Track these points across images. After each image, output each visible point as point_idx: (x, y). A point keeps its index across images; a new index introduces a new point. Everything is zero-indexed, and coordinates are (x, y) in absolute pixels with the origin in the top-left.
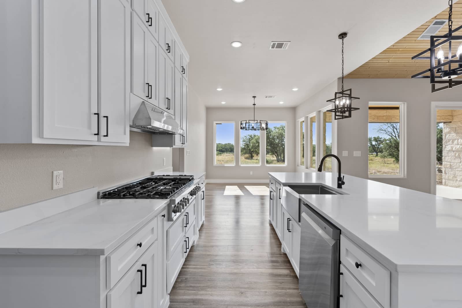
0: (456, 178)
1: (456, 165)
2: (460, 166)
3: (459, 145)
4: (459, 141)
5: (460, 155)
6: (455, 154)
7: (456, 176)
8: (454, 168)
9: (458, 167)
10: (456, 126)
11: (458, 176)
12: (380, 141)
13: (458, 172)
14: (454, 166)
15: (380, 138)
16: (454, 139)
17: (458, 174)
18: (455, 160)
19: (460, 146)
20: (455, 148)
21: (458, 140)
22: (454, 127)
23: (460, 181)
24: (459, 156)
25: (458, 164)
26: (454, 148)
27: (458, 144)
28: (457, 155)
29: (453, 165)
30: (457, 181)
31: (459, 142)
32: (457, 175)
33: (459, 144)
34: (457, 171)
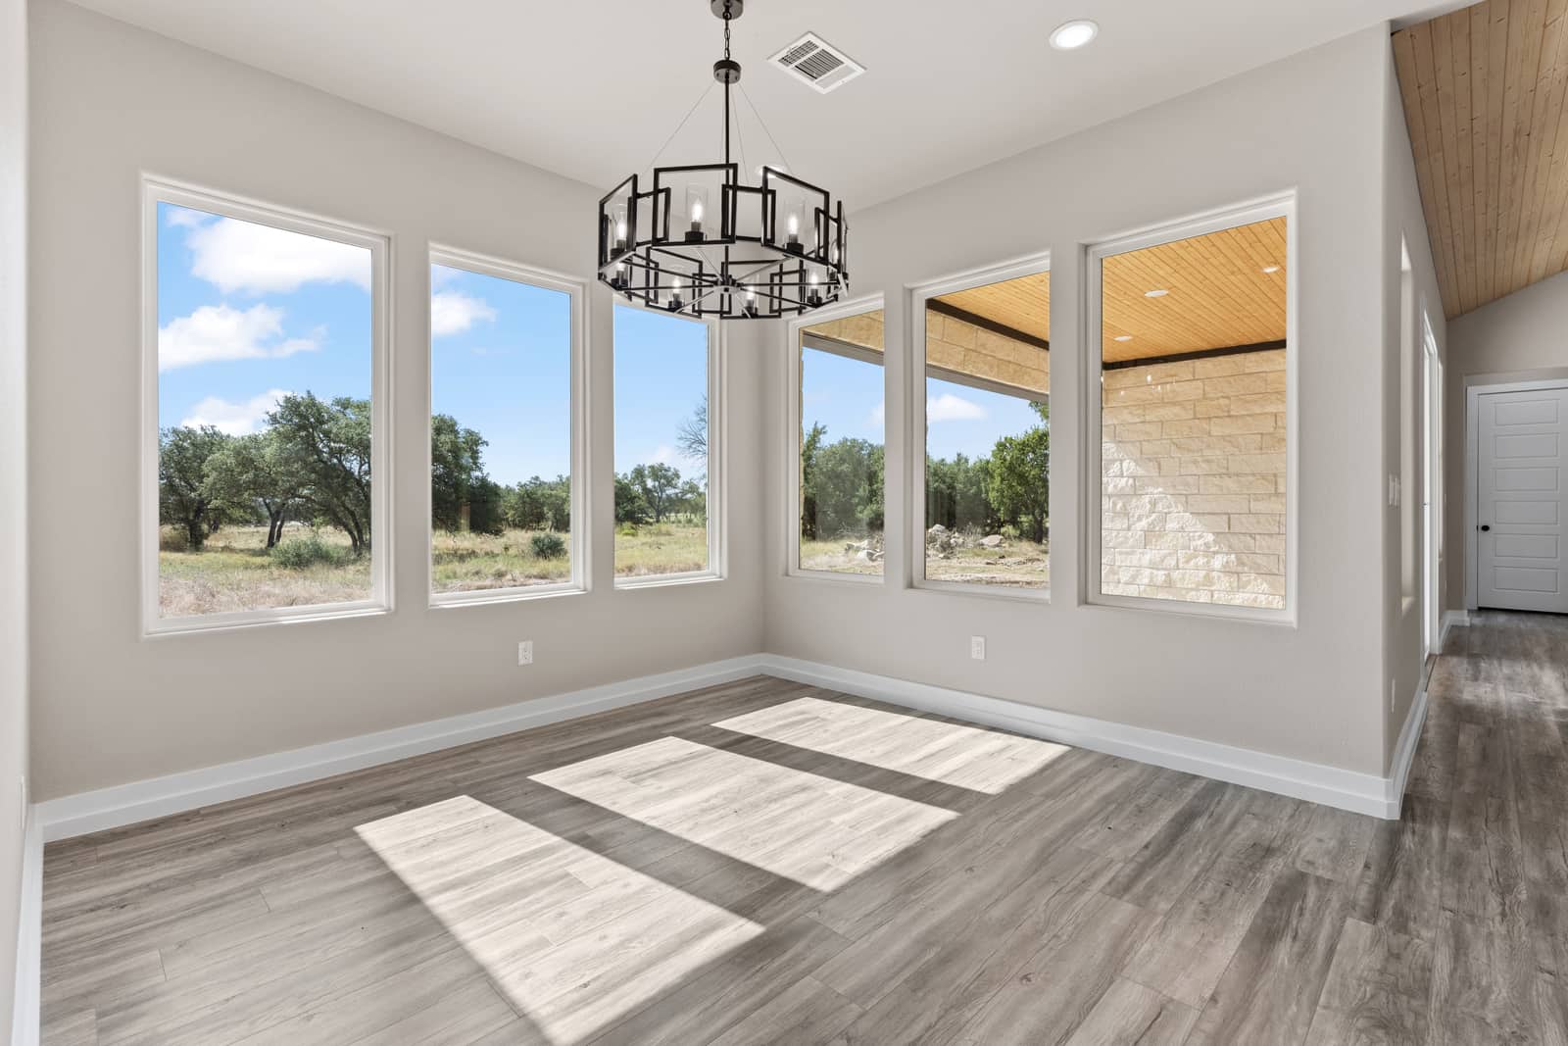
0: (1116, 577)
1: (1116, 536)
2: (1127, 538)
3: (1125, 479)
4: (1125, 464)
5: (1129, 508)
6: (1115, 504)
7: (1116, 568)
8: (1111, 544)
9: (1122, 543)
10: (1116, 422)
11: (1121, 569)
12: (665, 477)
13: (1123, 556)
14: (1110, 541)
15: (666, 470)
16: (1111, 460)
17: (1124, 564)
18: (1112, 521)
19: (1127, 482)
20: (1115, 486)
21: (1121, 461)
22: (1110, 425)
23: (1126, 584)
24: (1126, 509)
25: (1122, 533)
26: (1111, 486)
27: (1122, 476)
28: (1120, 505)
29: (1108, 538)
30: (1119, 582)
31: (1125, 469)
32: (1120, 567)
33: (1125, 474)
34: (1121, 553)
